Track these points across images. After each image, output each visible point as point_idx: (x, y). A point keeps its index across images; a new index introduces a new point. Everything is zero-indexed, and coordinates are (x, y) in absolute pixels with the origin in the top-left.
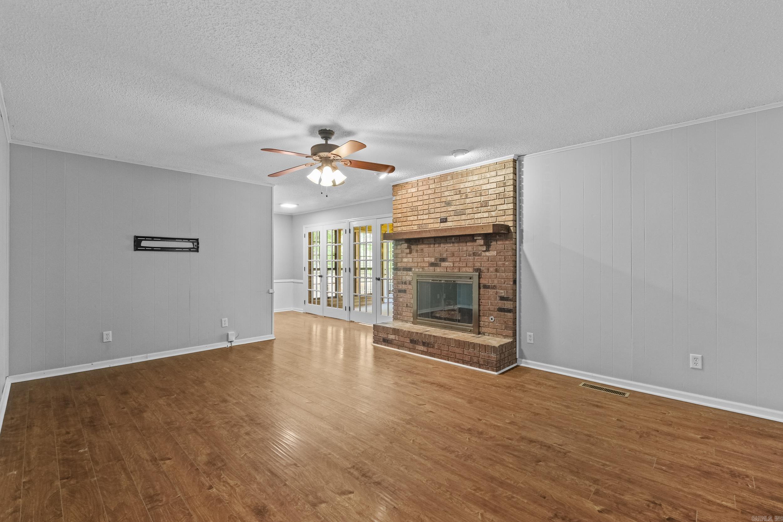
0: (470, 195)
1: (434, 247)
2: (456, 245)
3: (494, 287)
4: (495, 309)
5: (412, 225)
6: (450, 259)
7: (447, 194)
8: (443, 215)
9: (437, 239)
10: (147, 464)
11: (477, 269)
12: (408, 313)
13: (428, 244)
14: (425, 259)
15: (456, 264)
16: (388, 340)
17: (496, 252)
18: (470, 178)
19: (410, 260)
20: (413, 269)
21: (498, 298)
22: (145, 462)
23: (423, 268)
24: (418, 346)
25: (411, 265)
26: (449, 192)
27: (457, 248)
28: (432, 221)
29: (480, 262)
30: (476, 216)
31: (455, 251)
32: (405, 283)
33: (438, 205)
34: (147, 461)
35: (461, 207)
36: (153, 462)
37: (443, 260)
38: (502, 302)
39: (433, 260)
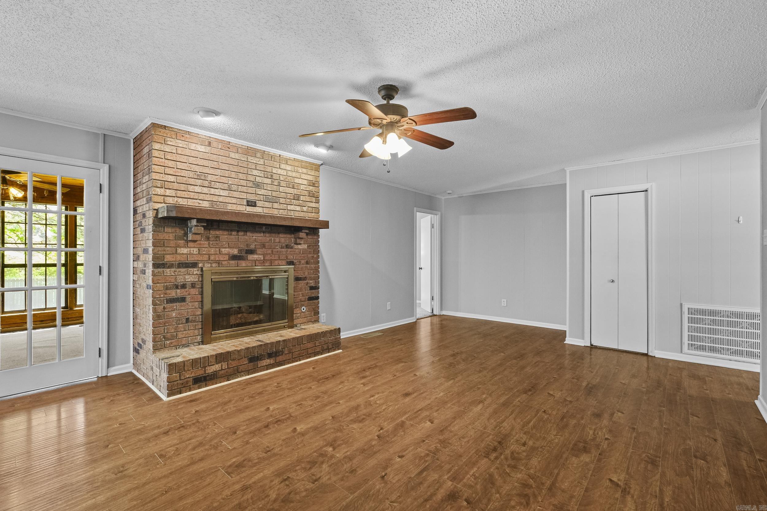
0: (282, 184)
1: (238, 235)
2: (267, 235)
3: (305, 279)
4: (305, 299)
5: (197, 199)
6: (259, 251)
7: (255, 172)
8: (252, 198)
9: (242, 225)
10: (636, 493)
11: (290, 262)
12: (189, 332)
13: (227, 230)
14: (223, 250)
15: (268, 257)
16: (205, 377)
17: (307, 245)
18: (283, 166)
19: (195, 251)
20: (200, 265)
21: (309, 288)
22: (635, 497)
23: (219, 263)
24: (262, 362)
25: (196, 259)
26: (257, 171)
27: (268, 239)
28: (234, 201)
29: (293, 255)
30: (289, 207)
31: (265, 242)
32: (184, 286)
33: (244, 183)
34: (633, 497)
35: (274, 194)
36: (628, 490)
37: (252, 252)
38: (312, 291)
39: (235, 252)
